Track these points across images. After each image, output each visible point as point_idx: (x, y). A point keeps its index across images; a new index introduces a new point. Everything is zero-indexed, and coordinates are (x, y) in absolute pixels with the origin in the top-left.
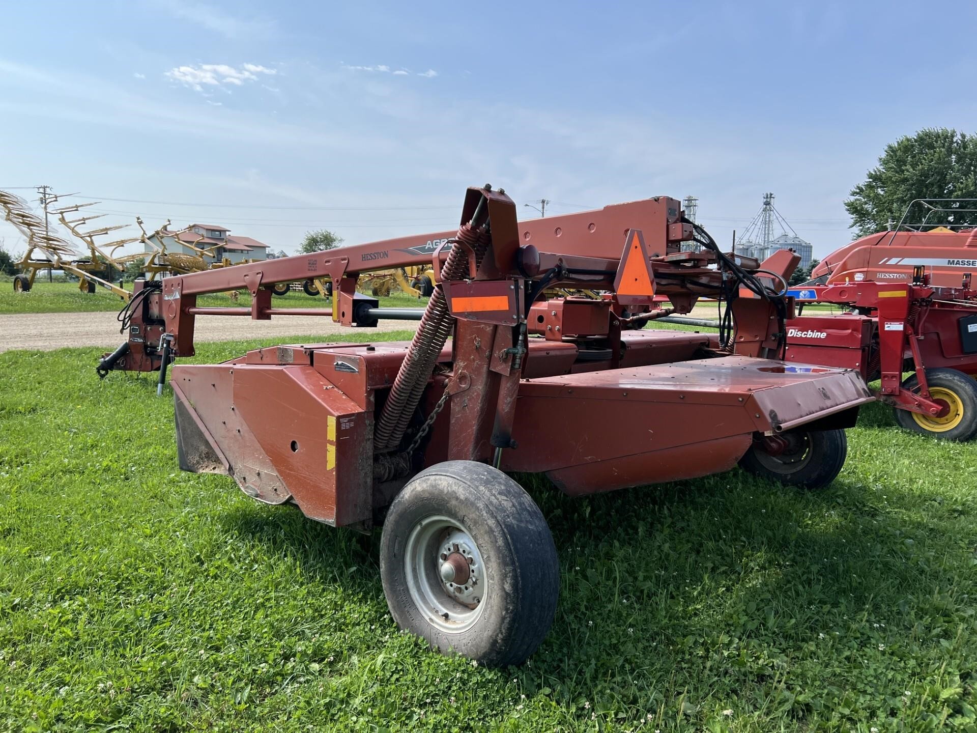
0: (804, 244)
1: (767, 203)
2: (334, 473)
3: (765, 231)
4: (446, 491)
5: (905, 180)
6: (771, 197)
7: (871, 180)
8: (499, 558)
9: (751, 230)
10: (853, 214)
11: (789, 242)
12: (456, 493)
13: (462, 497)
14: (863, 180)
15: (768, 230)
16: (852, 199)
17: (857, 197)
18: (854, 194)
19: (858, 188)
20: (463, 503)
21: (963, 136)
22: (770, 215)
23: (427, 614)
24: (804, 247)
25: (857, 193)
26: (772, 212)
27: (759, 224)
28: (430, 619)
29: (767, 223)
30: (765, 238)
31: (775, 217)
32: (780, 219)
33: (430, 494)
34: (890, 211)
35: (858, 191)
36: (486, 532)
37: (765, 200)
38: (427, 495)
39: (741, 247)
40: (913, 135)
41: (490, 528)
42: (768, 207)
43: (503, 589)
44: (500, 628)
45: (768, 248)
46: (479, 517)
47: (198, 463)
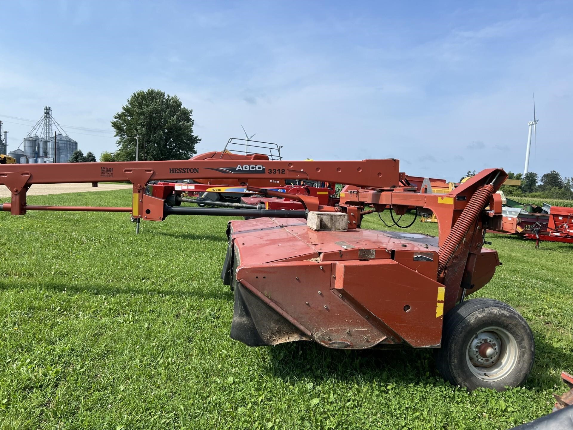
0: (72, 141)
1: (47, 113)
2: (442, 318)
3: (46, 130)
4: (498, 314)
5: (142, 114)
6: (49, 110)
7: (125, 111)
8: (529, 338)
9: (37, 128)
10: (116, 129)
11: (63, 139)
12: (504, 314)
13: (508, 315)
14: (121, 111)
15: (49, 130)
16: (115, 120)
17: (117, 120)
18: (116, 118)
19: (118, 115)
20: (509, 318)
21: (169, 96)
22: (49, 121)
23: (480, 377)
24: (72, 143)
25: (118, 118)
26: (50, 119)
27: (42, 125)
28: (482, 378)
29: (48, 126)
30: (46, 135)
31: (52, 122)
32: (56, 124)
33: (488, 317)
34: (136, 129)
35: (118, 116)
36: (522, 328)
37: (45, 111)
38: (486, 318)
39: (31, 139)
40: (146, 91)
41: (523, 325)
42: (48, 115)
43: (531, 350)
44: (529, 368)
45: (49, 142)
46: (518, 322)
47: (271, 337)
